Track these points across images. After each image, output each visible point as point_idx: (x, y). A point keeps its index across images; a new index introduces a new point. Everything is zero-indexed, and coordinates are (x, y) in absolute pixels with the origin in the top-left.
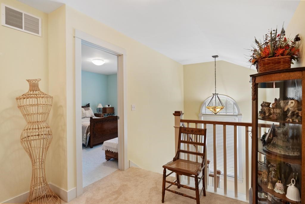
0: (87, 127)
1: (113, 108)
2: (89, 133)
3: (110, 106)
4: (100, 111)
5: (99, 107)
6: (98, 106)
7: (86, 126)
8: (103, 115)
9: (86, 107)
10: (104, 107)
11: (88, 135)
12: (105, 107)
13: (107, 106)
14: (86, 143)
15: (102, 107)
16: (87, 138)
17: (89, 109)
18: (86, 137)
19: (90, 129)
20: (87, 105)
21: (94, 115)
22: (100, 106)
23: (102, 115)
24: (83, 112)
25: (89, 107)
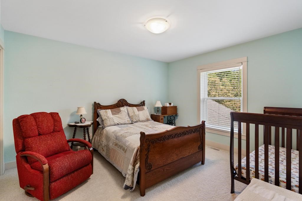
0: (136, 150)
1: (176, 107)
2: (138, 166)
3: (172, 105)
4: (158, 111)
5: (157, 106)
6: (155, 104)
7: (134, 147)
8: (163, 118)
9: (140, 106)
10: (163, 106)
11: (136, 169)
12: (166, 105)
13: (168, 105)
14: (133, 182)
15: (161, 106)
16: (133, 174)
17: (144, 109)
18: (132, 172)
19: (140, 154)
20: (141, 103)
21: (150, 118)
22: (159, 105)
23: (161, 118)
24: (136, 114)
25: (144, 105)
